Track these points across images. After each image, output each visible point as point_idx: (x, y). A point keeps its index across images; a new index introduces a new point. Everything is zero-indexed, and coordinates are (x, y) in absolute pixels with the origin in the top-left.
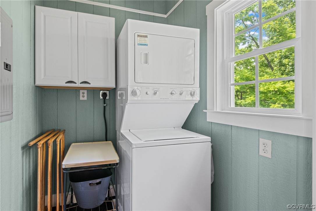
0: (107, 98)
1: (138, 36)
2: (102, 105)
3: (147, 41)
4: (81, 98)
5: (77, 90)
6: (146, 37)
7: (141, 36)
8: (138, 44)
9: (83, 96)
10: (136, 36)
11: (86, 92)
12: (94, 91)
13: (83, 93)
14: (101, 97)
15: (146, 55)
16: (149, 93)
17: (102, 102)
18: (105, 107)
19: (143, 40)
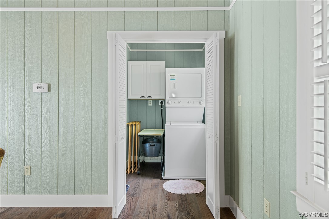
0: (163, 104)
1: (171, 75)
2: (160, 108)
3: (175, 77)
4: (149, 105)
5: (147, 101)
6: (175, 75)
7: (172, 76)
8: (171, 80)
9: (150, 104)
10: (170, 76)
11: (151, 101)
12: (156, 101)
13: (150, 102)
14: (160, 104)
15: (175, 84)
16: (176, 102)
17: (160, 107)
18: (162, 110)
19: (173, 77)
